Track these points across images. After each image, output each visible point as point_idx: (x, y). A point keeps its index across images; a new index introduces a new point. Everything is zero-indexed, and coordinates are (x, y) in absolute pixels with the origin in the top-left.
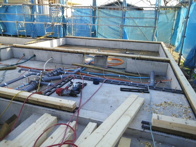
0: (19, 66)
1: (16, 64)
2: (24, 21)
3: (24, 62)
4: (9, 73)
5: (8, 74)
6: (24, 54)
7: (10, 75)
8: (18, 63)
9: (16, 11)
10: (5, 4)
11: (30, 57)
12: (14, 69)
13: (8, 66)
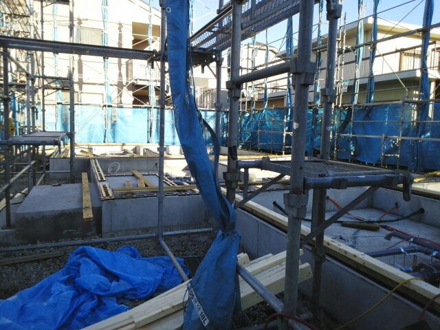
0: (385, 227)
1: (379, 222)
2: (399, 136)
3: (396, 220)
4: (366, 237)
5: (362, 237)
6: (396, 204)
7: (366, 239)
8: (383, 219)
9: (387, 116)
10: (368, 104)
11: (409, 212)
12: (375, 229)
13: (361, 221)
